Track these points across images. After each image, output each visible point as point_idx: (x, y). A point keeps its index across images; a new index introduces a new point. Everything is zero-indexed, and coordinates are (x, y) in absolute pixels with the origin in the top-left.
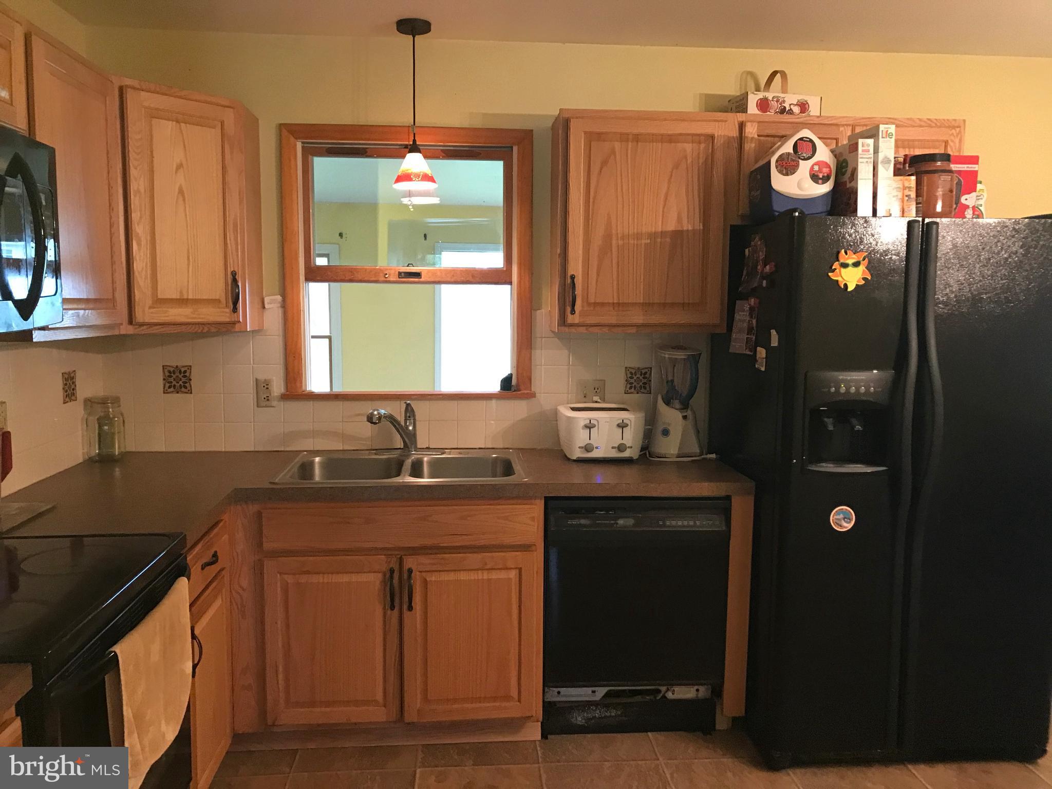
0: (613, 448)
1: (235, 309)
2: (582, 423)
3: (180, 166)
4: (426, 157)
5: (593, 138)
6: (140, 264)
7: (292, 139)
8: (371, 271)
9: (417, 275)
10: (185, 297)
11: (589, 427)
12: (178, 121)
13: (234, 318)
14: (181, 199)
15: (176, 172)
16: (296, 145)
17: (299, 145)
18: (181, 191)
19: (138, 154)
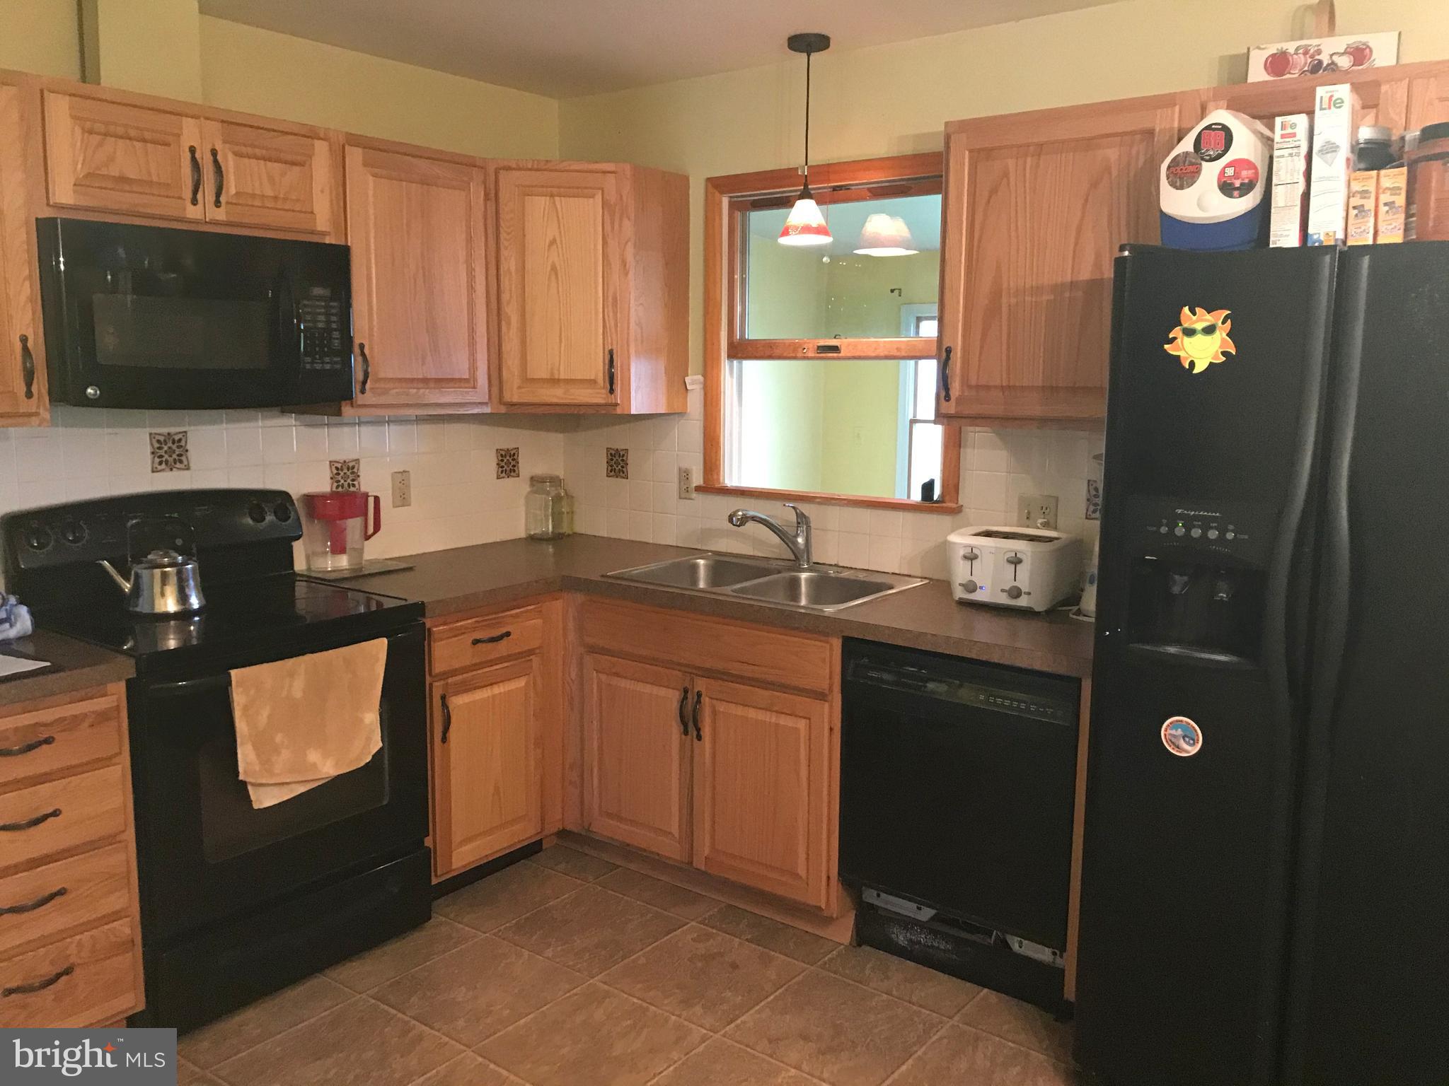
0: (1003, 591)
1: (612, 391)
2: (962, 552)
3: (553, 242)
4: (818, 203)
5: (981, 156)
6: (511, 345)
7: (717, 194)
8: (790, 345)
9: (835, 349)
10: (556, 377)
11: (971, 557)
12: (552, 196)
13: (611, 399)
14: (553, 278)
15: (548, 250)
16: (721, 202)
17: (725, 201)
18: (554, 268)
19: (508, 234)
